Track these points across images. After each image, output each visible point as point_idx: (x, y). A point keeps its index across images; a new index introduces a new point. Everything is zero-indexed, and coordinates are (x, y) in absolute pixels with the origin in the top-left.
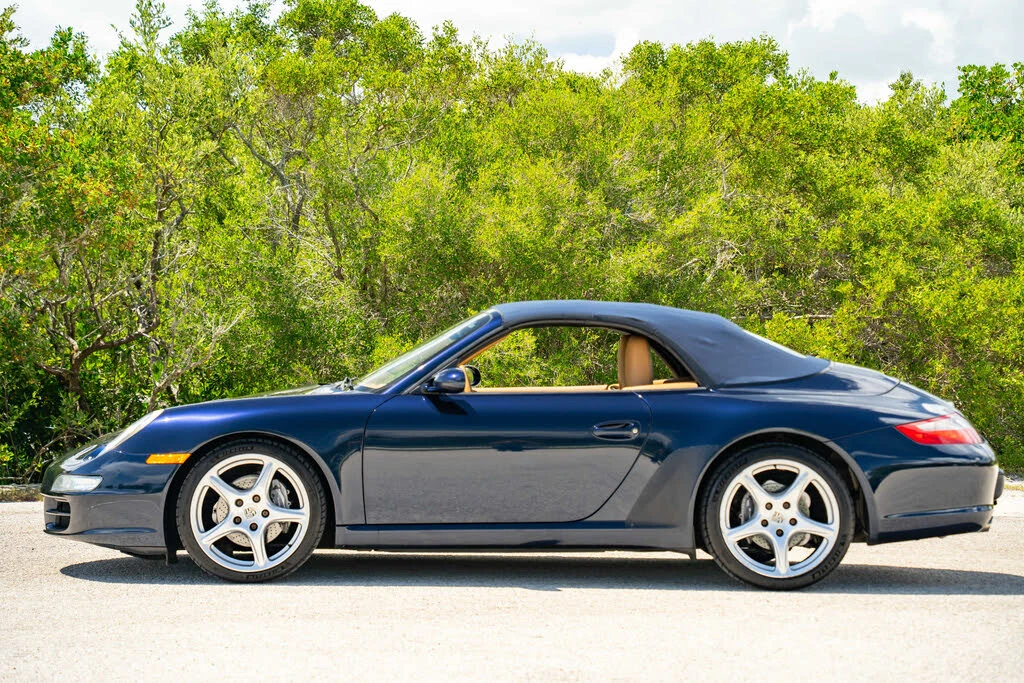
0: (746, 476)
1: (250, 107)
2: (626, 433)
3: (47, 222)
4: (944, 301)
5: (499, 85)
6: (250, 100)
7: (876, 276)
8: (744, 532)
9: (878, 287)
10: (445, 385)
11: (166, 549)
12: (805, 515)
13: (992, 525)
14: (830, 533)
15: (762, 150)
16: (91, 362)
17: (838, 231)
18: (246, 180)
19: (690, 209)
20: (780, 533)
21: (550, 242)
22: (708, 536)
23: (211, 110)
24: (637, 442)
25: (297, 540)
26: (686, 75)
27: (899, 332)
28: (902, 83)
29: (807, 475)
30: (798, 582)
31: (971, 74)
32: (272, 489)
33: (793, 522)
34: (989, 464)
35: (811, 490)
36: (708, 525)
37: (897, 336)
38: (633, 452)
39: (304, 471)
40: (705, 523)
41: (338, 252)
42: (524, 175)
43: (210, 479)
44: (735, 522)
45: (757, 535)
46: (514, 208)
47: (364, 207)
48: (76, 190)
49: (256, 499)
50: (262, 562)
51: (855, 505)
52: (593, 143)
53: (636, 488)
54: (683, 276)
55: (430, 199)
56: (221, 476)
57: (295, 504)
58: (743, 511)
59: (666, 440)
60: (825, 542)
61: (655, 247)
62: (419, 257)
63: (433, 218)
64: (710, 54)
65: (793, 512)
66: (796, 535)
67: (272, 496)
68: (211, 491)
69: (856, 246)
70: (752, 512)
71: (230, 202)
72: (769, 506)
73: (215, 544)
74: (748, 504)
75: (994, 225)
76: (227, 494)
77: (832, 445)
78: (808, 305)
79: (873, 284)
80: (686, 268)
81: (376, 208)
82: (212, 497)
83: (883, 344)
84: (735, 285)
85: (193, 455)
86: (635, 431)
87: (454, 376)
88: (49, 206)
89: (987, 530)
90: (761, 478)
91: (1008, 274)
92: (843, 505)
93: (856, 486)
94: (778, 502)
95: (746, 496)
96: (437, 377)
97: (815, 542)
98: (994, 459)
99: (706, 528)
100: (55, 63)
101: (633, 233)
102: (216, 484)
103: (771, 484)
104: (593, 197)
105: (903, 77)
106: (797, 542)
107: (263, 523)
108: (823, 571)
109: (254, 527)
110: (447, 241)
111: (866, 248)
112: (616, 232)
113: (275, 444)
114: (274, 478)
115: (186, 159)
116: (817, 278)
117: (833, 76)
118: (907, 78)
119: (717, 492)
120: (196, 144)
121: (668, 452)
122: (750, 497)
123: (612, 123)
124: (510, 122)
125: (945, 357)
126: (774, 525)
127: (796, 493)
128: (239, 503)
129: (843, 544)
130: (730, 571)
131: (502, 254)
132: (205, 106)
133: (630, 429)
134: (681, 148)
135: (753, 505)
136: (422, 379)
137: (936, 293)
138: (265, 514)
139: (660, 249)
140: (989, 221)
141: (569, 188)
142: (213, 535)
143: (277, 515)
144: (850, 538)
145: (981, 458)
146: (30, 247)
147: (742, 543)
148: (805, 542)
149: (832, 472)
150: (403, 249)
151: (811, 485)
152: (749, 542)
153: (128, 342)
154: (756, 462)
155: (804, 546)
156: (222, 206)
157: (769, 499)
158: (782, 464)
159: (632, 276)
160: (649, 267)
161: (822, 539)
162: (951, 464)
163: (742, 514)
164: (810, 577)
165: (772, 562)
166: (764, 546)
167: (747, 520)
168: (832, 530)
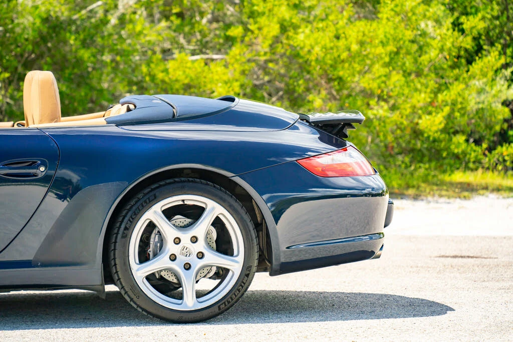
0: (155, 212)
2: (32, 171)
4: (323, 43)
7: (262, 20)
8: (152, 267)
9: (265, 31)
12: (212, 248)
13: (383, 252)
14: (235, 265)
20: (187, 267)
22: (117, 272)
24: (45, 180)
27: (282, 71)
29: (214, 209)
30: (205, 314)
33: (201, 256)
34: (381, 195)
35: (218, 223)
36: (117, 262)
37: (279, 74)
38: (40, 190)
40: (114, 259)
44: (144, 258)
45: (165, 270)
51: (258, 236)
53: (44, 225)
54: (89, 18)
58: (151, 246)
59: (75, 177)
60: (230, 274)
65: (201, 246)
66: (203, 268)
70: (161, 249)
72: (177, 241)
74: (157, 239)
77: (238, 180)
78: (203, 47)
79: (260, 29)
80: (91, 11)
83: (269, 82)
86: (42, 169)
89: (378, 257)
90: (169, 213)
91: (373, 19)
92: (247, 238)
93: (259, 219)
94: (185, 237)
95: (155, 231)
97: (221, 274)
98: (385, 189)
99: (115, 265)
103: (180, 219)
106: (203, 275)
108: (229, 302)
116: (210, 22)
119: (126, 229)
121: (77, 189)
122: (158, 231)
125: (324, 93)
126: (181, 259)
127: (203, 227)
129: (247, 275)
130: (138, 306)
133: (37, 167)
135: (162, 240)
137: (316, 35)
144: (254, 269)
145: (373, 189)
147: (150, 278)
148: (211, 274)
149: (237, 205)
151: (217, 219)
152: (157, 276)
154: (164, 198)
155: (210, 278)
157: (178, 234)
158: (192, 199)
159: (40, 17)
160: (57, 9)
161: (227, 271)
162: (345, 196)
163: (151, 249)
164: (216, 309)
165: (180, 297)
166: (172, 279)
167: (155, 255)
168: (237, 262)
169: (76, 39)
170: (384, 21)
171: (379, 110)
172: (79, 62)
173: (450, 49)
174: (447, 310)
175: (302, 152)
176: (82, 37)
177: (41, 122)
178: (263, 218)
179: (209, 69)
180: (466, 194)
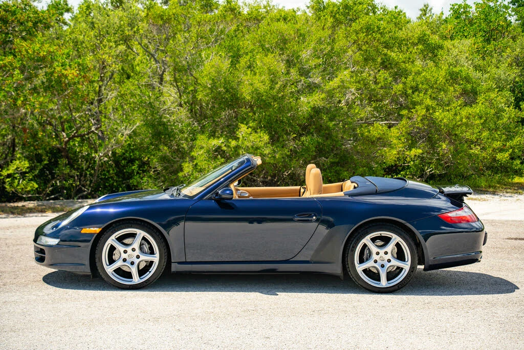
0: (367, 240)
1: (140, 30)
2: (310, 219)
3: (49, 88)
4: (448, 117)
5: (251, 17)
6: (140, 28)
7: (418, 107)
8: (366, 265)
9: (419, 112)
10: (223, 196)
11: (90, 273)
12: (395, 258)
13: (482, 259)
15: (368, 49)
16: (72, 142)
17: (401, 86)
18: (140, 59)
19: (337, 77)
20: (383, 266)
21: (274, 92)
22: (349, 267)
23: (123, 31)
25: (153, 269)
26: (336, 14)
28: (425, 8)
29: (396, 239)
30: (391, 289)
31: (455, 7)
32: (141, 245)
33: (389, 261)
35: (398, 245)
39: (156, 236)
40: (348, 261)
41: (180, 94)
42: (262, 62)
43: (111, 240)
44: (362, 261)
45: (373, 267)
46: (257, 76)
47: (192, 75)
48: (63, 74)
49: (134, 250)
50: (136, 280)
51: (417, 251)
52: (293, 46)
53: (315, 244)
55: (219, 72)
56: (117, 239)
57: (152, 252)
59: (331, 219)
60: (404, 270)
61: (321, 95)
62: (215, 98)
63: (220, 81)
64: (347, 5)
65: (389, 256)
66: (390, 266)
67: (141, 248)
68: (112, 245)
69: (410, 91)
70: (370, 257)
71: (133, 68)
72: (378, 253)
73: (114, 271)
74: (368, 252)
75: (468, 79)
76: (120, 248)
77: (408, 225)
79: (416, 111)
81: (197, 75)
82: (112, 249)
84: (357, 111)
85: (103, 229)
86: (314, 218)
87: (228, 192)
88: (50, 81)
89: (480, 261)
90: (373, 240)
91: (474, 103)
92: (412, 250)
93: (418, 241)
94: (382, 252)
95: (367, 248)
96: (220, 192)
99: (348, 264)
100: (53, 15)
101: (311, 88)
102: (114, 243)
103: (380, 243)
104: (293, 71)
105: (425, 6)
107: (137, 261)
108: (403, 284)
109: (132, 263)
110: (227, 91)
111: (413, 93)
112: (304, 87)
113: (142, 224)
114: (142, 240)
115: (112, 54)
117: (396, 7)
118: (427, 6)
120: (116, 47)
122: (369, 248)
123: (302, 37)
124: (257, 36)
126: (380, 262)
127: (391, 247)
128: (125, 252)
129: (413, 271)
131: (252, 98)
132: (120, 29)
133: (312, 217)
134: (332, 49)
135: (370, 253)
136: (213, 192)
137: (445, 113)
138: (138, 257)
139: (323, 95)
140: (465, 78)
141: (282, 67)
142: (113, 267)
143: (144, 257)
145: (477, 229)
146: (41, 99)
147: (365, 271)
150: (207, 95)
151: (398, 243)
152: (368, 270)
153: (88, 134)
154: (371, 233)
156: (129, 71)
157: (378, 250)
158: (385, 233)
159: (310, 107)
160: (318, 103)
161: (402, 269)
162: (462, 232)
163: (365, 256)
164: (396, 287)
165: (379, 280)
166: (375, 271)
167: (367, 260)
168: (407, 265)
169: (326, 117)
170: (480, 104)
171: (476, 150)
172: (328, 128)
173: (513, 118)
174: (515, 289)
175: (439, 209)
176: (329, 116)
177: (314, 193)
178: (420, 242)
179: (390, 130)
180: (520, 191)
